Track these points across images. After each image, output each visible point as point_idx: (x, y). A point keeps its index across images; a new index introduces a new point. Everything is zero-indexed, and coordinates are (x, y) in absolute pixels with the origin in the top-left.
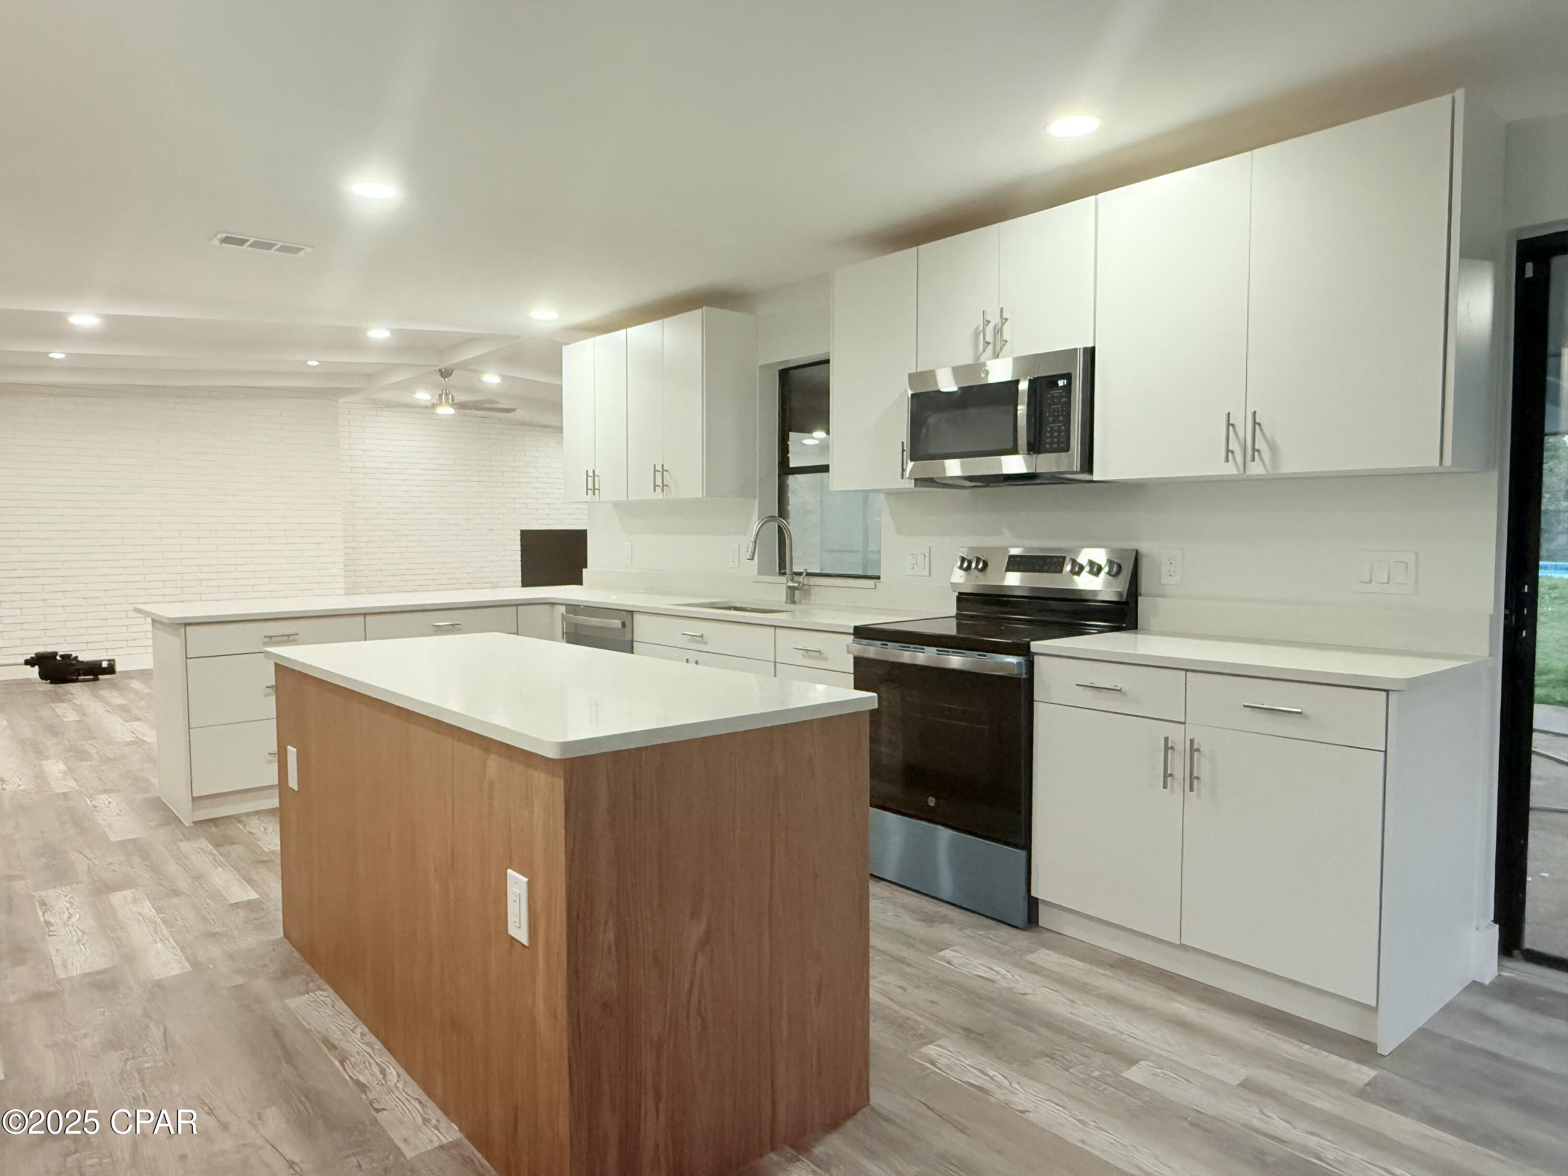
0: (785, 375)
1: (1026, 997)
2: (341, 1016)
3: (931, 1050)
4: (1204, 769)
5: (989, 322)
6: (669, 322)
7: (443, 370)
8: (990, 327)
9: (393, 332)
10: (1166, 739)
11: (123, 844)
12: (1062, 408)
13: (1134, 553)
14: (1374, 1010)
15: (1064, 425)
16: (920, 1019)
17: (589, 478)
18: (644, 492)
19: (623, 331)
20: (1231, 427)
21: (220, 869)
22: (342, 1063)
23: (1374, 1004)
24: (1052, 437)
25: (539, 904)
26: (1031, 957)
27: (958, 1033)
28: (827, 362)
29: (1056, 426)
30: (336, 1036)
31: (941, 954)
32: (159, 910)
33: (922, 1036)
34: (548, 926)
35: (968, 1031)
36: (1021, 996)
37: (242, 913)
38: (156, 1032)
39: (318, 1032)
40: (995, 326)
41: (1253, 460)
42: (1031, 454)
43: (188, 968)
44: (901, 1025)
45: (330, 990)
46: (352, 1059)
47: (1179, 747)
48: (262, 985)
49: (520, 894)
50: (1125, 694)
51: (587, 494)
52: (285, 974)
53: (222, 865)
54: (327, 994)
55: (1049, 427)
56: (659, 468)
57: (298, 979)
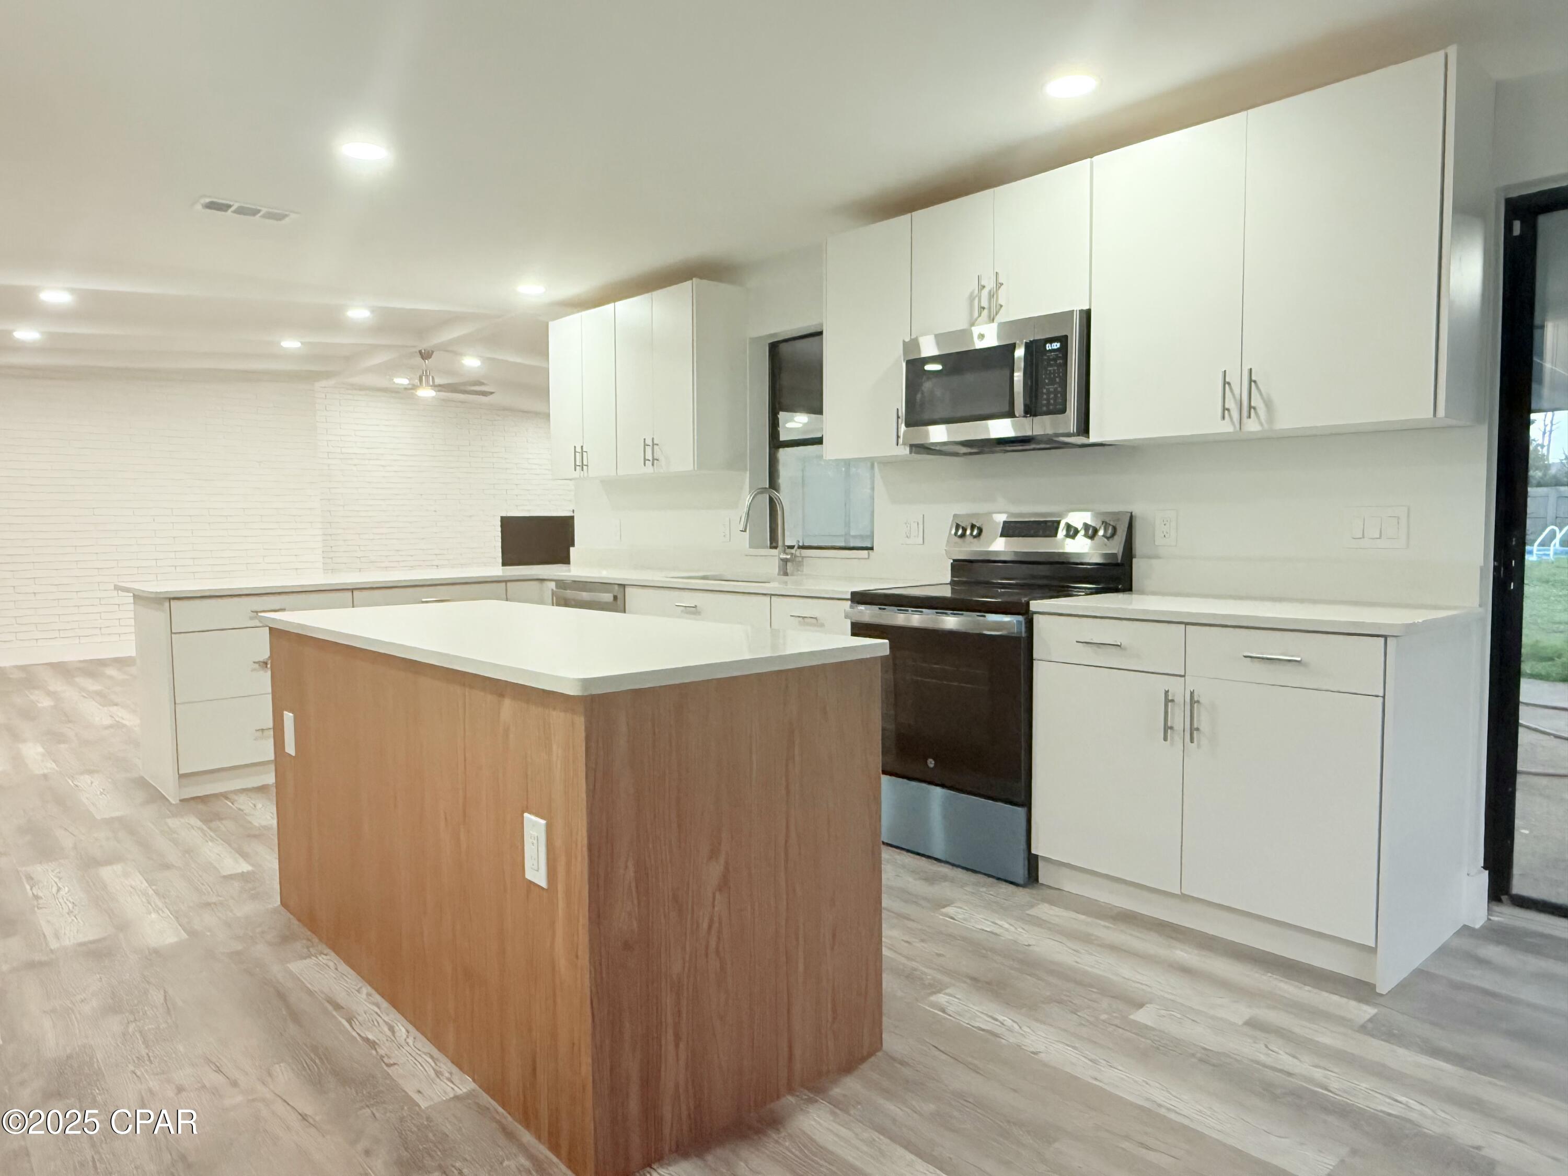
0: (774, 348)
1: (1031, 948)
2: (344, 977)
3: (941, 998)
4: (1203, 721)
5: (984, 287)
6: (659, 295)
7: (423, 351)
8: (985, 293)
9: (373, 310)
10: (1167, 692)
11: (109, 822)
12: (1058, 369)
13: (1129, 514)
14: (1373, 950)
15: (1060, 387)
16: (926, 970)
17: (577, 453)
18: (633, 467)
19: (611, 306)
20: (1227, 385)
21: (210, 843)
22: (349, 1021)
23: (1374, 946)
24: (1048, 400)
25: (558, 843)
26: (1032, 912)
27: (965, 982)
28: (820, 334)
29: (1052, 388)
30: (341, 998)
31: (944, 910)
32: (151, 883)
33: (931, 985)
34: (568, 864)
35: (975, 979)
36: (1027, 947)
37: (236, 884)
38: (157, 996)
39: (322, 992)
40: (990, 291)
41: (1249, 417)
42: (1026, 417)
43: (184, 936)
44: (910, 977)
45: (333, 954)
46: (360, 1018)
47: (1179, 699)
48: (261, 950)
49: (537, 837)
50: (1125, 649)
51: (575, 470)
52: (285, 939)
53: (212, 840)
54: (330, 959)
55: (1045, 388)
56: (649, 442)
57: (299, 946)
